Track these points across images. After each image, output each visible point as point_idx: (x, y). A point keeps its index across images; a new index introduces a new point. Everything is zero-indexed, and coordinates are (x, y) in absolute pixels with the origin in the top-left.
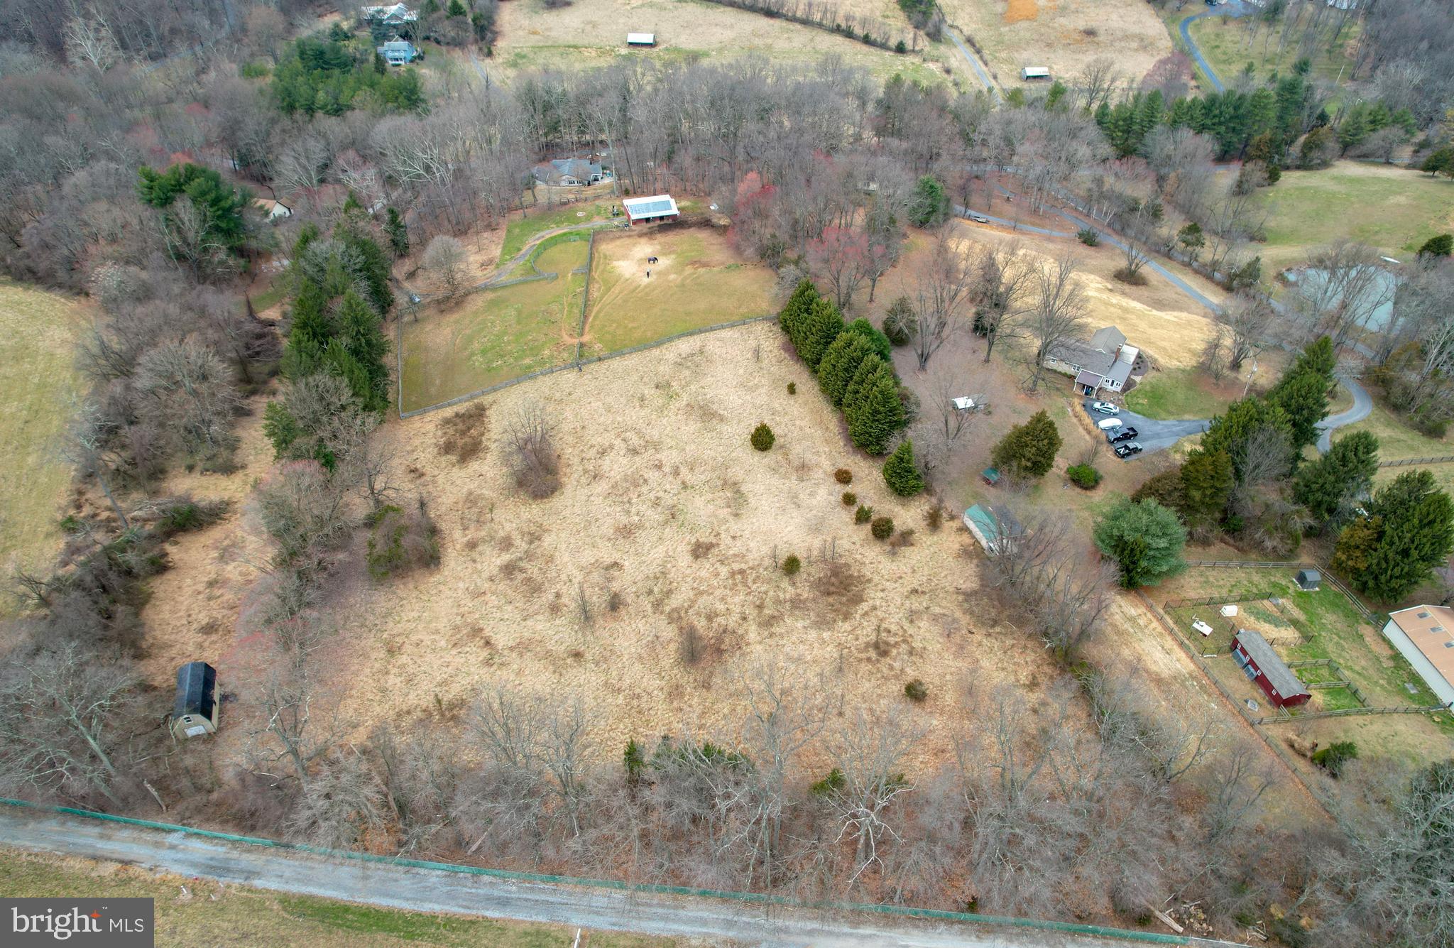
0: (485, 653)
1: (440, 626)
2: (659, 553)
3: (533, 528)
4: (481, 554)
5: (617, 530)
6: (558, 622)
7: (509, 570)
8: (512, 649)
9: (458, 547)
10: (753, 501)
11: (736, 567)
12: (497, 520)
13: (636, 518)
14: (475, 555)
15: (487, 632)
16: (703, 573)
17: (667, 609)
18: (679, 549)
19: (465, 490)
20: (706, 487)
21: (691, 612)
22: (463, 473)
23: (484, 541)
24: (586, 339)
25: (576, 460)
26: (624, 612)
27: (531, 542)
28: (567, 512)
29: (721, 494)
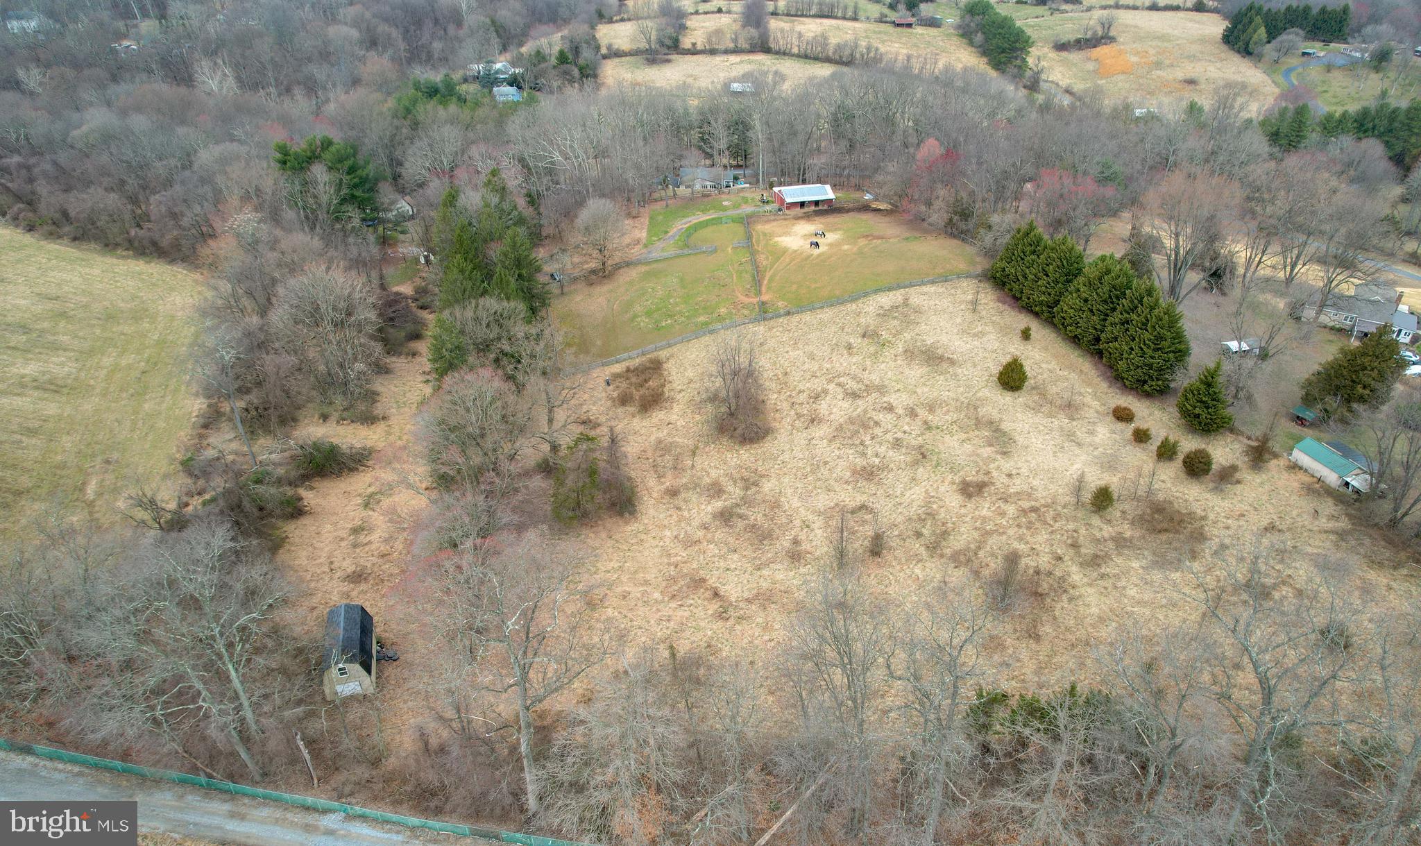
0: (714, 607)
1: (650, 577)
2: (916, 495)
3: (746, 475)
4: (685, 501)
5: (854, 472)
6: (802, 570)
7: (726, 517)
8: (748, 601)
9: (655, 495)
10: (1020, 440)
11: (1026, 504)
12: (698, 467)
13: (877, 461)
14: (678, 501)
15: (712, 582)
16: (984, 512)
17: (948, 551)
18: (942, 489)
19: (653, 438)
20: (955, 428)
21: (981, 553)
22: (646, 423)
23: (688, 489)
24: (765, 298)
25: (785, 405)
26: (890, 557)
27: (747, 489)
28: (786, 457)
29: (977, 433)
